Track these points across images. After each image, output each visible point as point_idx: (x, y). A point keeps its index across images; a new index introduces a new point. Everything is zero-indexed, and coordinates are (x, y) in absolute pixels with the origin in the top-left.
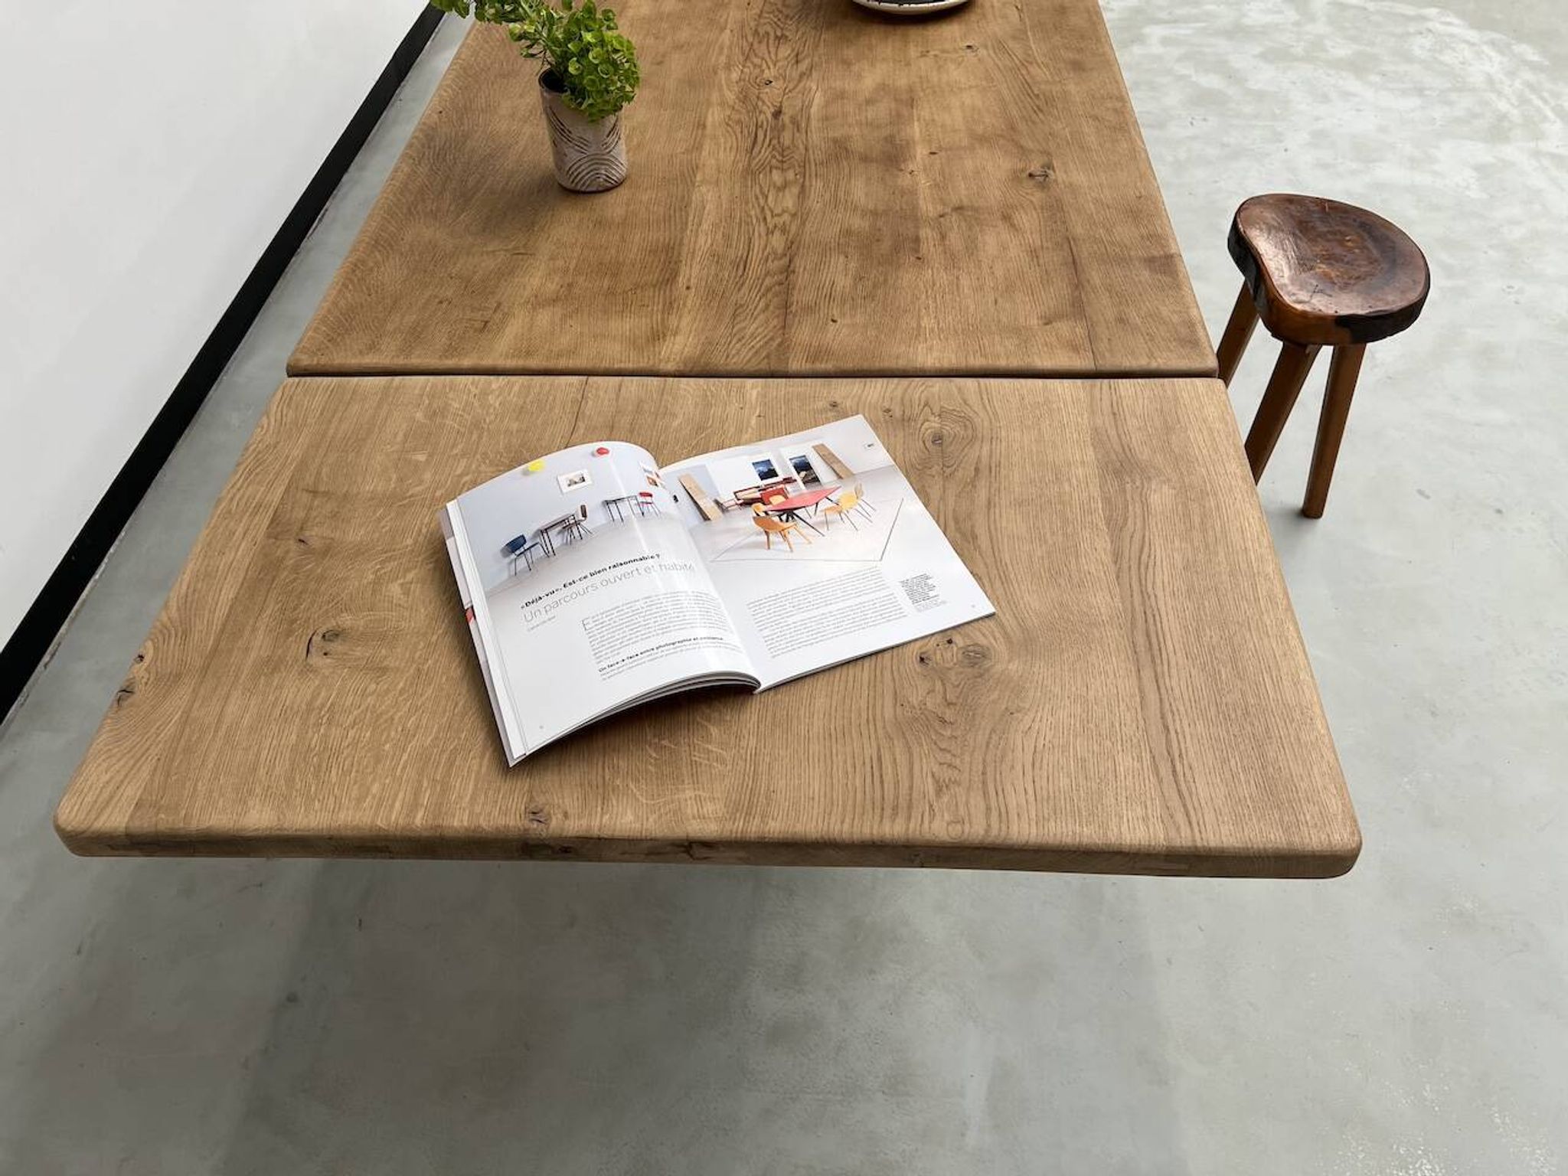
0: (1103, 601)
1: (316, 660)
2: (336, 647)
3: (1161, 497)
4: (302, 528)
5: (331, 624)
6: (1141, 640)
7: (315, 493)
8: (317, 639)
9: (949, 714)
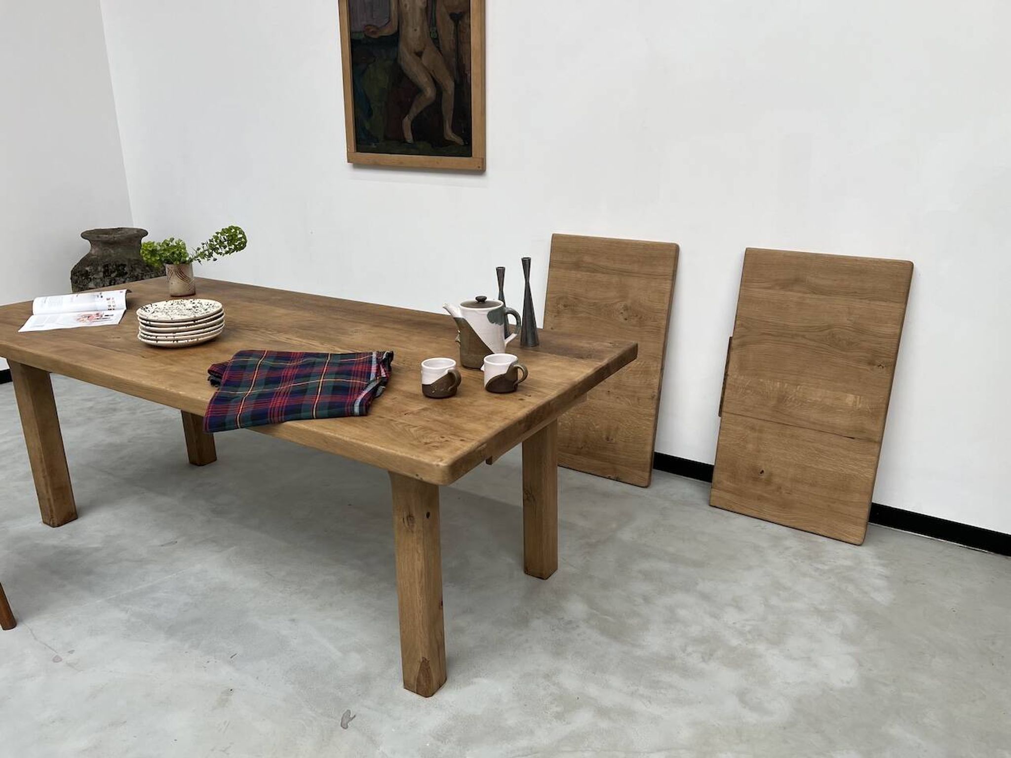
0: (615, 279)
1: (614, 441)
2: (610, 438)
3: (587, 259)
4: (578, 448)
5: (606, 441)
6: (625, 274)
7: (568, 446)
8: (608, 442)
9: (639, 316)
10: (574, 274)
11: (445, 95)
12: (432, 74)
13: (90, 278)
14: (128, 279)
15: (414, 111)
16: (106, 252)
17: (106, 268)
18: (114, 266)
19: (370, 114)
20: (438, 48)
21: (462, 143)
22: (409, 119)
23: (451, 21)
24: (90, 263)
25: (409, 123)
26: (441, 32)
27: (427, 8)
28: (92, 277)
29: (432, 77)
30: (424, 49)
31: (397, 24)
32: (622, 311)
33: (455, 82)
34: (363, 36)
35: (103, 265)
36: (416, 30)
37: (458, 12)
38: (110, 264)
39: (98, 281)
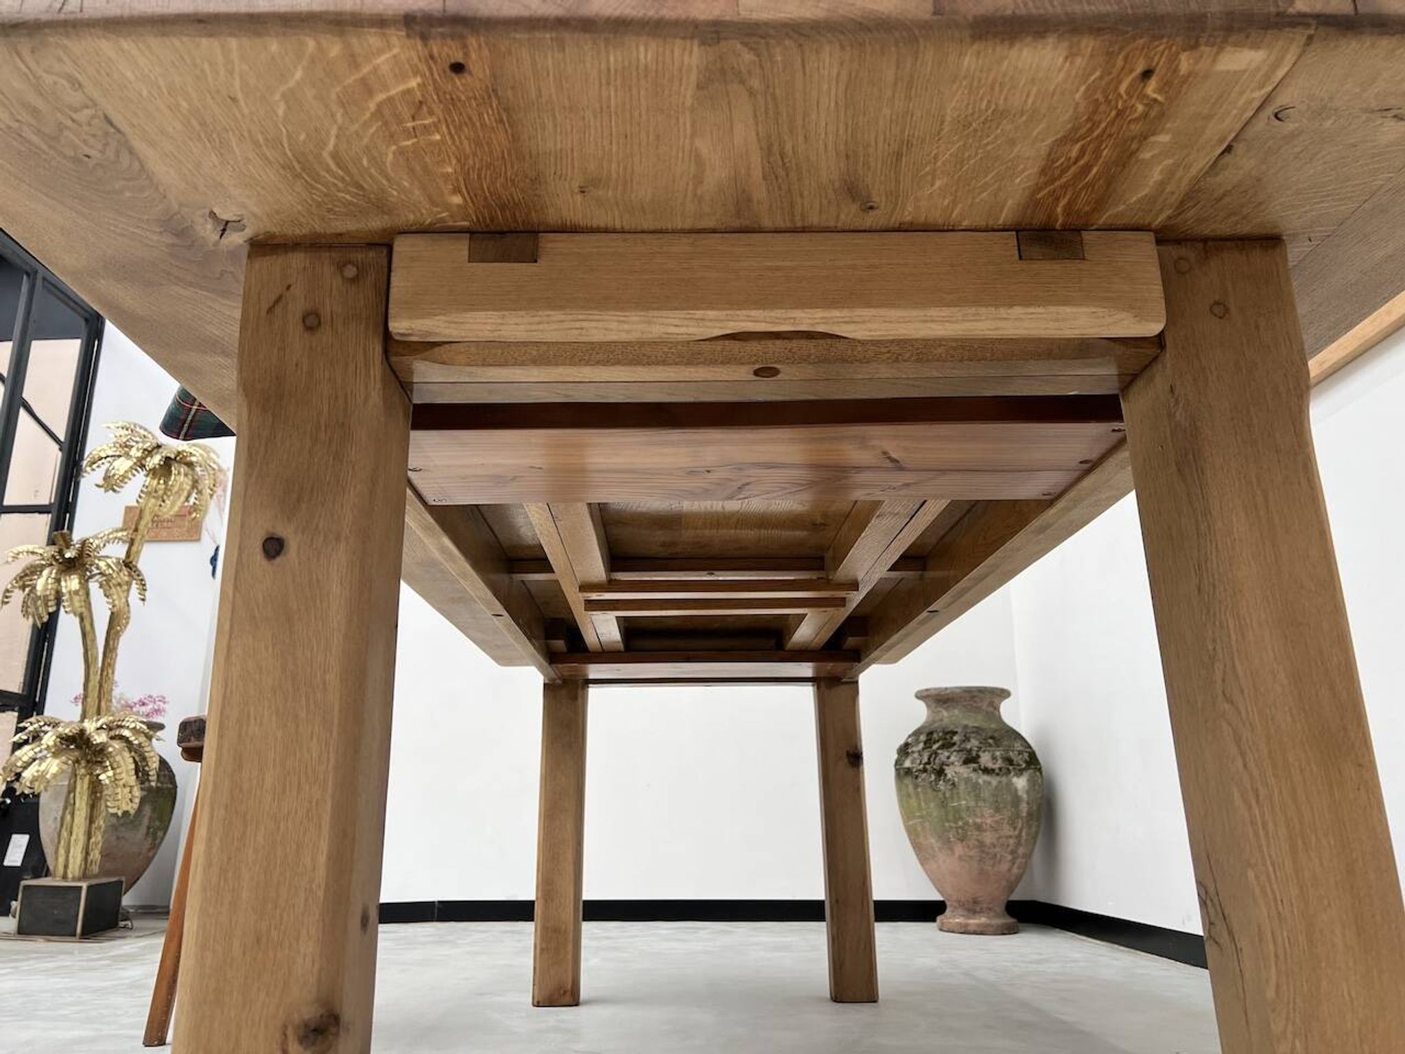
16: (937, 714)
17: (931, 737)
18: (942, 734)
38: (937, 731)
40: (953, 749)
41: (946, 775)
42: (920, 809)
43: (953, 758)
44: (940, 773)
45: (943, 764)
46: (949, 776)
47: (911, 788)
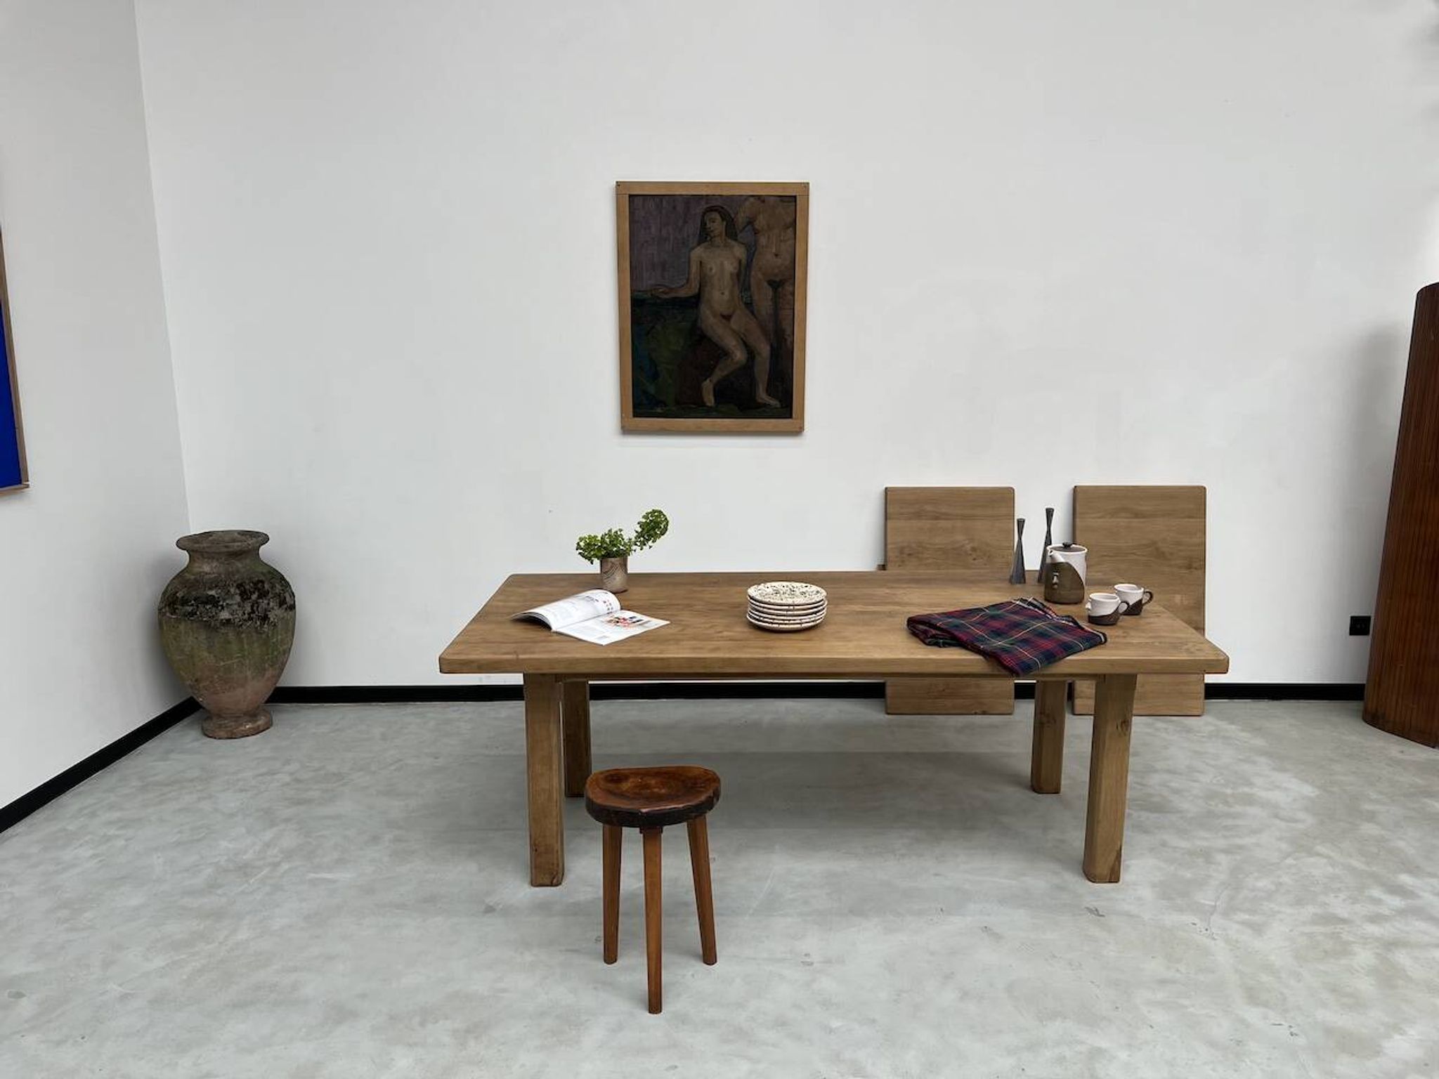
6: (969, 518)
9: (988, 555)
10: (916, 523)
11: (758, 359)
12: (742, 336)
13: (222, 606)
14: (271, 600)
15: (718, 374)
16: (232, 568)
17: (242, 588)
18: (251, 585)
19: (655, 376)
20: (752, 313)
21: (779, 406)
22: (710, 381)
23: (768, 287)
24: (214, 585)
25: (711, 387)
26: (756, 297)
27: (738, 275)
28: (225, 604)
29: (742, 339)
30: (734, 312)
31: (698, 286)
32: (970, 552)
33: (772, 346)
34: (649, 295)
35: (235, 585)
36: (723, 294)
37: (777, 279)
38: (245, 582)
39: (236, 607)
40: (268, 598)
41: (269, 618)
42: (242, 650)
43: (271, 604)
44: (265, 618)
45: (266, 610)
46: (272, 619)
47: (231, 636)
